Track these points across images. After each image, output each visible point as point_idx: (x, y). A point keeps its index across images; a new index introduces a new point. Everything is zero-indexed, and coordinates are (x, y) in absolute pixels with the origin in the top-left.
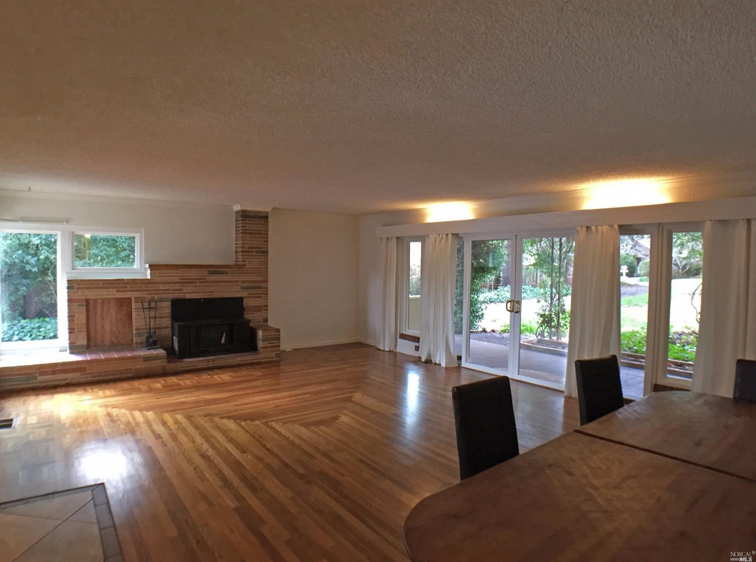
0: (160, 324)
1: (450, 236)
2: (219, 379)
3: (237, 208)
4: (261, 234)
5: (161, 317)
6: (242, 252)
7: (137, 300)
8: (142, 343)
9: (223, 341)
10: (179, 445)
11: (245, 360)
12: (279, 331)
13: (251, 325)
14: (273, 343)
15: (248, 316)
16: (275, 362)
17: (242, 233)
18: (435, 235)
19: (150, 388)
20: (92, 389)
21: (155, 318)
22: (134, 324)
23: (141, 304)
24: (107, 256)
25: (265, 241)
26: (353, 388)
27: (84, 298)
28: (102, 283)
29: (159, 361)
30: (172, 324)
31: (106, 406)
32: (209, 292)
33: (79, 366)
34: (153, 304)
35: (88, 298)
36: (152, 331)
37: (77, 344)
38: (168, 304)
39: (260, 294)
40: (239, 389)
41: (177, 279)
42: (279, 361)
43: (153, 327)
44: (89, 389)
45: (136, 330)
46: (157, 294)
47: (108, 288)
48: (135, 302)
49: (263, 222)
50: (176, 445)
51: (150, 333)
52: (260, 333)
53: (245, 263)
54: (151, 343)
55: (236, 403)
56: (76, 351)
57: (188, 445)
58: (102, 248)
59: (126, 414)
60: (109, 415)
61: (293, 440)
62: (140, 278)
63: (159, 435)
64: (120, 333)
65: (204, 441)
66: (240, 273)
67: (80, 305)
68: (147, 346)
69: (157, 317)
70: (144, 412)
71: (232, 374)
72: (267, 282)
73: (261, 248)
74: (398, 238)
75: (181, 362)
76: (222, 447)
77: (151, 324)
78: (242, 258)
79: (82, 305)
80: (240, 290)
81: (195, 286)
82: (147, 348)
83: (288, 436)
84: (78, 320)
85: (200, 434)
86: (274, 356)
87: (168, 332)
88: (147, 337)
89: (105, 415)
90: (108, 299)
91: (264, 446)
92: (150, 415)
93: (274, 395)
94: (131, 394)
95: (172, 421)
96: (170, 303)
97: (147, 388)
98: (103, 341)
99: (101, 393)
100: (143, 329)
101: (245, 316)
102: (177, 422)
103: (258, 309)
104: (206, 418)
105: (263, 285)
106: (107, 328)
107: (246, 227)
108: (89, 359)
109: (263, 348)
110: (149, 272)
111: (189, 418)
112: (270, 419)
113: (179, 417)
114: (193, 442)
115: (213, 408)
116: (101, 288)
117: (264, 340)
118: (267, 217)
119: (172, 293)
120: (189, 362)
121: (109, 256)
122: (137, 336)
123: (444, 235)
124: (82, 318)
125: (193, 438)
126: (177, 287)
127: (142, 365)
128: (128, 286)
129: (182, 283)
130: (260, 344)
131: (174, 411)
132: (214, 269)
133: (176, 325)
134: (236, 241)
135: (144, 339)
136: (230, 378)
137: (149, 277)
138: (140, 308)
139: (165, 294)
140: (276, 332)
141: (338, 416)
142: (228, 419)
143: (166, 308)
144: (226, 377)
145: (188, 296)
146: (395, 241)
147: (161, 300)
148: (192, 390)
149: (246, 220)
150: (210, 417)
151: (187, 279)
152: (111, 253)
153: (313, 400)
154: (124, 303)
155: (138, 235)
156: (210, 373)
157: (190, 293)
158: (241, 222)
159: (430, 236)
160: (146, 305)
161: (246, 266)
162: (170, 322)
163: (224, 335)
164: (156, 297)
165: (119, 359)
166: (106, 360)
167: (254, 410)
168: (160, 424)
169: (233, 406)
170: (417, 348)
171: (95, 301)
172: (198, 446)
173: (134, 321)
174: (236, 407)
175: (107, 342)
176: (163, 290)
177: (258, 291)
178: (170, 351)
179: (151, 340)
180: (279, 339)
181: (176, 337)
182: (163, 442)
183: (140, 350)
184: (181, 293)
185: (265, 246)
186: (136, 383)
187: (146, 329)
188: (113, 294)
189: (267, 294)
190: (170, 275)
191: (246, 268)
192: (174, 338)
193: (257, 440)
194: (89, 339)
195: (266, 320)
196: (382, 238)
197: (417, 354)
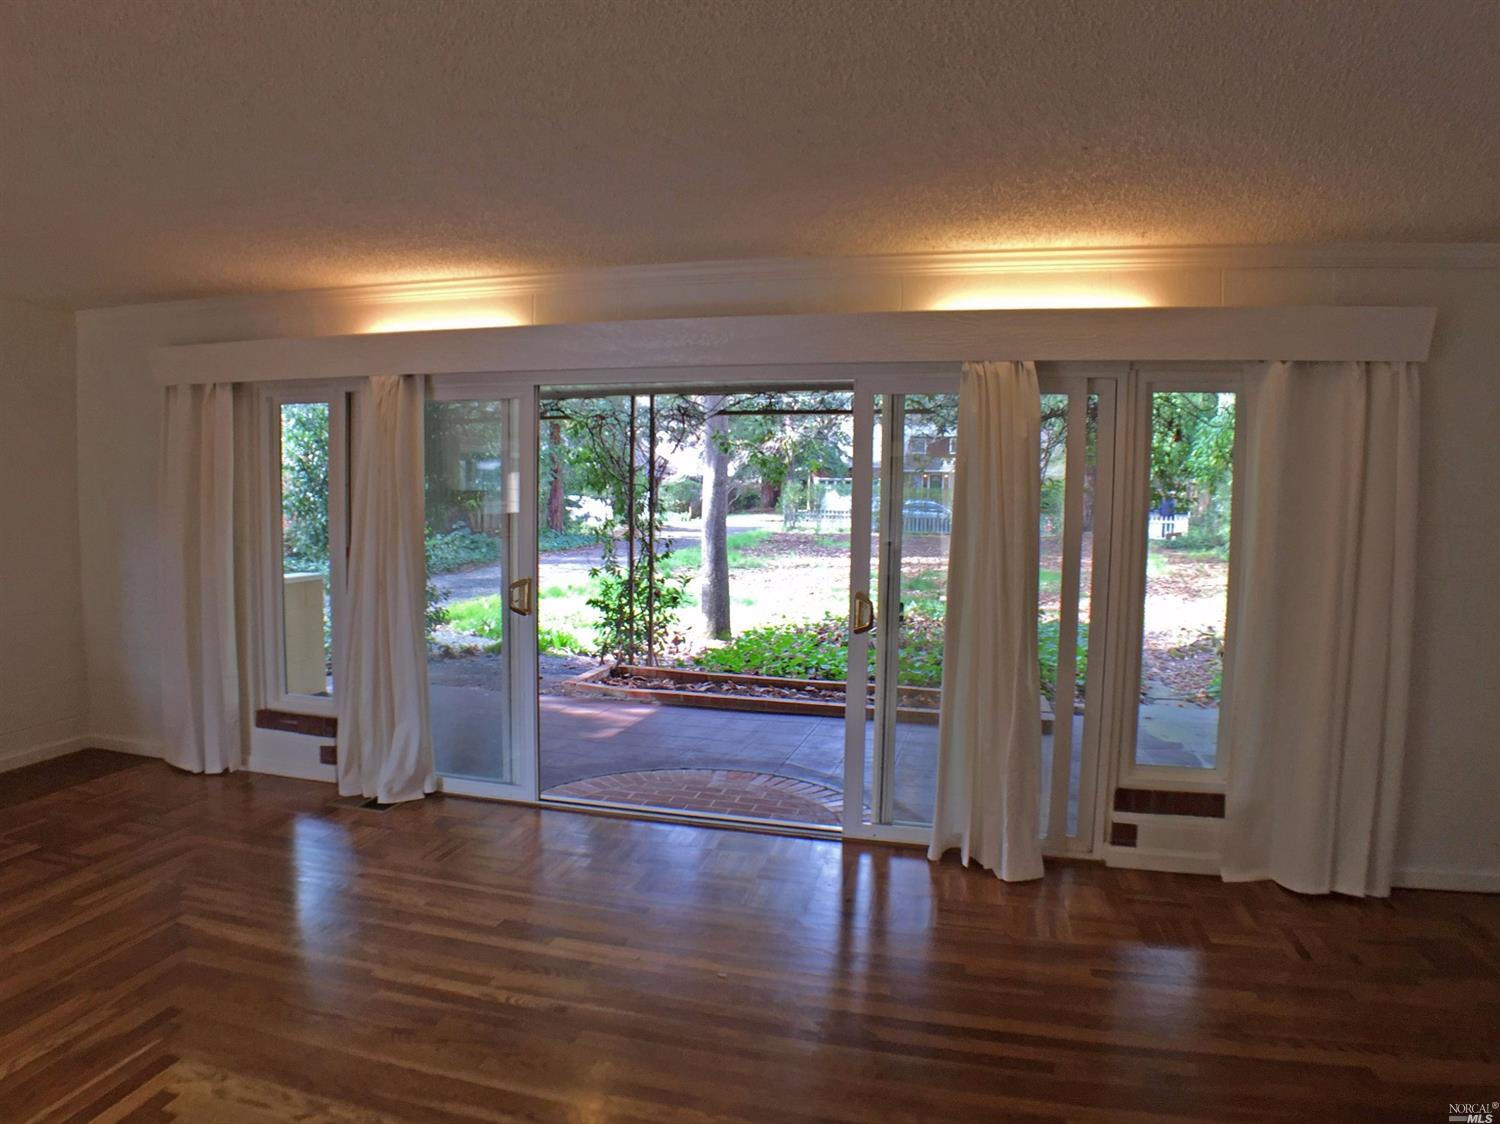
74: (237, 387)
146: (226, 397)
170: (329, 756)
196: (175, 388)
197: (324, 773)
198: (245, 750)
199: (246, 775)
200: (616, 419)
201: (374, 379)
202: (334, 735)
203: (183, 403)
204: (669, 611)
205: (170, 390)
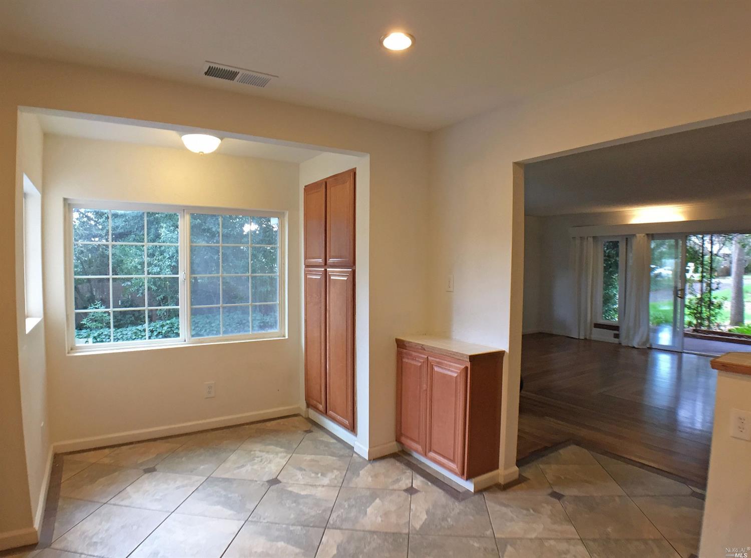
74: (594, 238)
146: (591, 240)
170: (617, 336)
197: (616, 341)
198: (591, 334)
199: (591, 340)
201: (638, 235)
202: (618, 330)
203: (578, 241)
205: (574, 238)
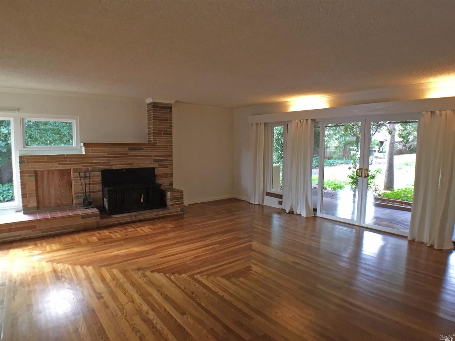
0: (93, 189)
1: (309, 121)
2: (142, 232)
3: (149, 100)
4: (167, 120)
5: (94, 184)
6: (154, 134)
7: (75, 171)
8: (80, 204)
9: (142, 201)
10: (120, 306)
11: (159, 215)
12: (183, 192)
13: (162, 187)
14: (179, 201)
15: (159, 181)
16: (180, 215)
17: (154, 119)
18: (297, 121)
19: (88, 242)
20: (41, 244)
21: (90, 184)
22: (73, 189)
23: (78, 174)
24: (54, 140)
25: (170, 126)
26: (248, 237)
27: (33, 170)
28: (47, 158)
29: (94, 218)
30: (103, 189)
31: (52, 261)
32: (130, 164)
33: (30, 225)
34: (87, 174)
35: (36, 170)
36: (87, 194)
37: (29, 206)
38: (99, 174)
39: (167, 165)
40: (160, 241)
41: (105, 154)
42: (183, 214)
43: (89, 191)
44: (39, 243)
45: (75, 194)
46: (90, 166)
47: (52, 162)
48: (74, 173)
49: (168, 112)
50: (117, 306)
51: (86, 196)
52: (169, 194)
53: (156, 142)
54: (87, 203)
55: (160, 255)
56: (29, 212)
57: (129, 307)
58: (50, 135)
59: (69, 270)
60: (55, 271)
61: (223, 296)
62: (77, 154)
63: (100, 294)
64: (62, 197)
65: (142, 301)
66: (152, 149)
67: (30, 176)
68: (84, 206)
69: (91, 183)
70: (85, 266)
71: (150, 226)
72: (172, 156)
73: (167, 131)
74: (265, 124)
75: (111, 218)
76: (160, 307)
77: (87, 189)
78: (154, 138)
79: (32, 176)
80: (153, 162)
81: (119, 160)
82: (84, 208)
83: (216, 291)
84: (29, 188)
85: (137, 292)
86: (179, 211)
87: (100, 195)
88: (84, 199)
89: (51, 271)
90: (52, 170)
91: (199, 305)
92: (90, 269)
93: (188, 246)
94: (73, 248)
95: (110, 277)
96: (100, 173)
97: (86, 242)
98: (50, 203)
99: (48, 248)
100: (81, 193)
101: (157, 181)
102: (114, 278)
103: (166, 176)
104: (139, 272)
105: (169, 158)
106: (53, 192)
107: (156, 115)
108: (38, 219)
109: (171, 205)
110: (83, 149)
111: (124, 272)
112: (195, 272)
113: (115, 271)
114: (133, 302)
115: (142, 261)
116: (47, 162)
117: (172, 199)
118: (171, 108)
119: (102, 165)
120: (117, 218)
121: (55, 141)
122: (76, 198)
123: (305, 121)
124: (32, 186)
125: (132, 297)
126: (105, 160)
127: (81, 222)
128: (68, 160)
129: (109, 157)
130: (169, 202)
131: (110, 264)
132: (133, 147)
133: (106, 189)
134: (148, 126)
135: (81, 201)
136: (150, 230)
137: (84, 153)
138: (77, 177)
139: (97, 165)
140: (180, 193)
141: (250, 267)
142: (159, 273)
143: (98, 176)
144: (146, 229)
145: (114, 167)
146: (263, 126)
147: (93, 171)
148: (122, 242)
149: (156, 110)
150: (142, 271)
151: (113, 154)
152: (57, 139)
153: (222, 250)
154: (65, 174)
155: (75, 120)
156: (133, 226)
157: (116, 165)
158: (152, 111)
159: (293, 121)
160: (82, 174)
161: (157, 144)
162: (101, 187)
163: (143, 196)
164: (90, 168)
165: (63, 217)
166: (52, 219)
167: (177, 262)
168: (99, 280)
169: (159, 258)
170: (280, 203)
171: (42, 172)
172: (138, 307)
173: (73, 187)
174: (161, 259)
175: (53, 204)
176: (95, 163)
177: (167, 163)
178: (102, 209)
179: (87, 201)
180: (182, 198)
181: (106, 198)
182: (105, 302)
183: (78, 209)
184: (109, 165)
185: (170, 129)
186: (77, 237)
187: (83, 193)
188: (56, 166)
189: (172, 165)
190: (99, 151)
191: (156, 146)
192: (105, 199)
193: (190, 297)
194: (38, 202)
195: (171, 184)
196: (253, 124)
197: (279, 206)
198: (263, 200)
199: (263, 205)
200: (357, 126)
202: (282, 198)
203: (254, 127)
204: (372, 180)
205: (252, 124)
